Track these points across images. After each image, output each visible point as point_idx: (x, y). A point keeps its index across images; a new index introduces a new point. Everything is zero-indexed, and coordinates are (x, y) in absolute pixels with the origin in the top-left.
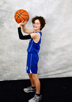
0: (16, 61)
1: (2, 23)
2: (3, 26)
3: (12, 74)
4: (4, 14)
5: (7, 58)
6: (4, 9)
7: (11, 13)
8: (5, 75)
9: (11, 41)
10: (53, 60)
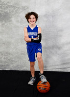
0: (22, 54)
1: (10, 18)
2: (11, 21)
3: (18, 65)
4: (11, 9)
5: (14, 50)
6: (11, 4)
7: (18, 8)
9: (18, 34)
10: (59, 54)
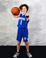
1: (6, 9)
3: (12, 42)
4: (7, 3)
8: (8, 42)
9: (12, 20)
